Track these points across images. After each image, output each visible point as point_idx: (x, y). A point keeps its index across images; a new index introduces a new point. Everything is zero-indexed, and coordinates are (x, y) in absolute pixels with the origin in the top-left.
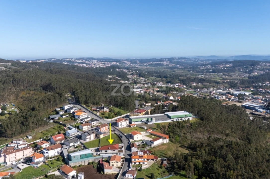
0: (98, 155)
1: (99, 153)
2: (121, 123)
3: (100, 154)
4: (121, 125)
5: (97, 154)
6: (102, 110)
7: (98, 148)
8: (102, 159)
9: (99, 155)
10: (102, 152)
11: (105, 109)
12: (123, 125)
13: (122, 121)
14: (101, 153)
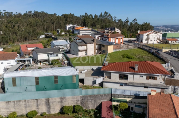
0: (97, 85)
1: (99, 80)
2: (148, 35)
3: (105, 84)
4: (147, 39)
5: (94, 82)
6: (112, 32)
7: (99, 67)
8: (111, 100)
9: (101, 85)
10: (110, 78)
11: (116, 29)
12: (151, 41)
13: (150, 33)
14: (109, 80)
